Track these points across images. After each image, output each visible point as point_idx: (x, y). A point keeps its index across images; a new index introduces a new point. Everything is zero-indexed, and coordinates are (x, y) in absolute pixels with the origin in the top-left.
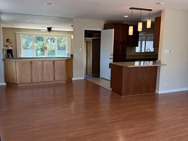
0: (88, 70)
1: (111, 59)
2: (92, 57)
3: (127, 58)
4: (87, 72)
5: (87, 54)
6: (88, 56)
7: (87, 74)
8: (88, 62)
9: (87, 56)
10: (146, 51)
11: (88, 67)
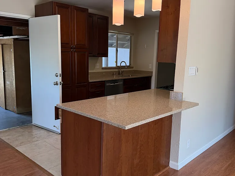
0: (7, 101)
1: (57, 84)
2: (14, 75)
3: (90, 81)
4: (7, 104)
5: (4, 70)
6: (6, 73)
7: (6, 109)
8: (6, 84)
9: (4, 73)
10: (119, 65)
11: (7, 95)
